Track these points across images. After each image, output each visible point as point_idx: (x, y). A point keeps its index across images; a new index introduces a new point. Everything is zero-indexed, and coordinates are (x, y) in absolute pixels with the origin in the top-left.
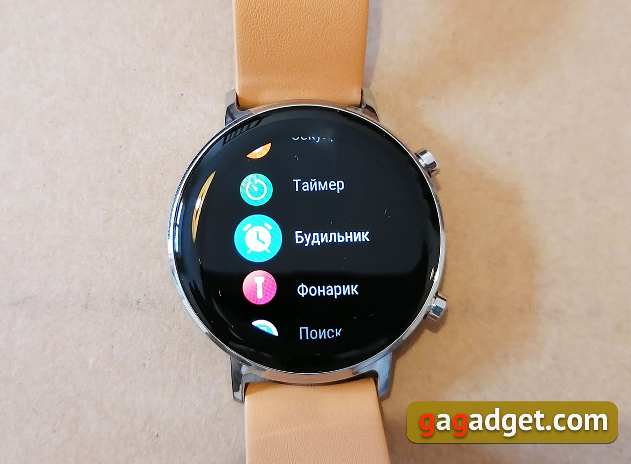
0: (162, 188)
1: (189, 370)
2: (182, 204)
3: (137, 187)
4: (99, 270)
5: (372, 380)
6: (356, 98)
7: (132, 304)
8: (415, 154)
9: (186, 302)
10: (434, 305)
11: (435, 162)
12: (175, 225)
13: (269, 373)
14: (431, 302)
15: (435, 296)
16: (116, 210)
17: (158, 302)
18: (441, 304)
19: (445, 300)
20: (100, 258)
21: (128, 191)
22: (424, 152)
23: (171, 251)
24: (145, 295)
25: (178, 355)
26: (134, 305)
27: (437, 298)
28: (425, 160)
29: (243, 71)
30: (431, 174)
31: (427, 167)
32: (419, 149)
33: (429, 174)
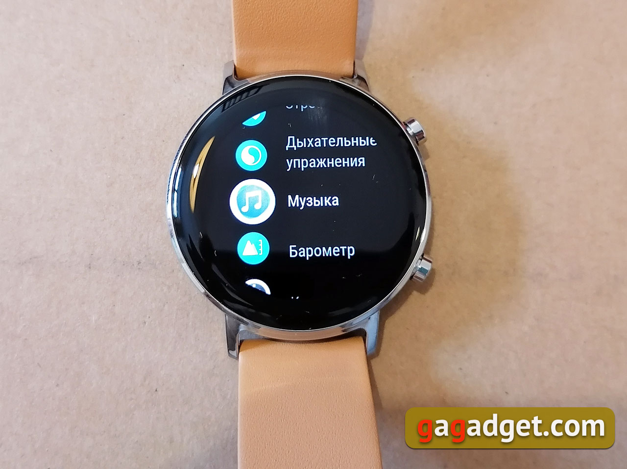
0: (163, 154)
1: (187, 328)
2: (180, 169)
3: (139, 153)
4: (102, 232)
5: (361, 338)
6: (348, 69)
7: (133, 265)
8: (404, 122)
9: (185, 265)
10: (420, 267)
11: (422, 131)
12: (174, 190)
13: (264, 331)
14: (418, 264)
15: (421, 258)
16: (120, 175)
17: (158, 262)
18: (427, 266)
19: (430, 262)
20: (103, 220)
21: (131, 157)
22: (413, 121)
23: (170, 216)
24: (146, 256)
25: (177, 314)
26: (135, 266)
27: (423, 260)
28: (413, 129)
29: (241, 43)
30: (419, 142)
31: (415, 135)
32: (407, 119)
33: (417, 142)
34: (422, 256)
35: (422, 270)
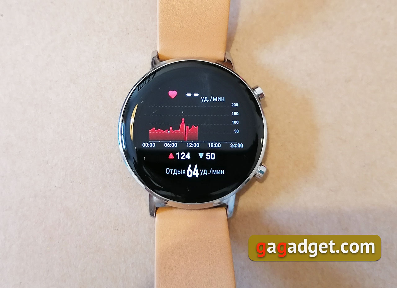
5: (224, 208)
6: (221, 57)
8: (252, 88)
10: (260, 170)
11: (263, 93)
14: (258, 169)
18: (263, 169)
19: (265, 167)
22: (258, 87)
27: (261, 166)
28: (258, 92)
29: (162, 40)
30: (261, 99)
31: (259, 95)
32: (254, 86)
33: (260, 99)
34: (261, 164)
35: (261, 172)
